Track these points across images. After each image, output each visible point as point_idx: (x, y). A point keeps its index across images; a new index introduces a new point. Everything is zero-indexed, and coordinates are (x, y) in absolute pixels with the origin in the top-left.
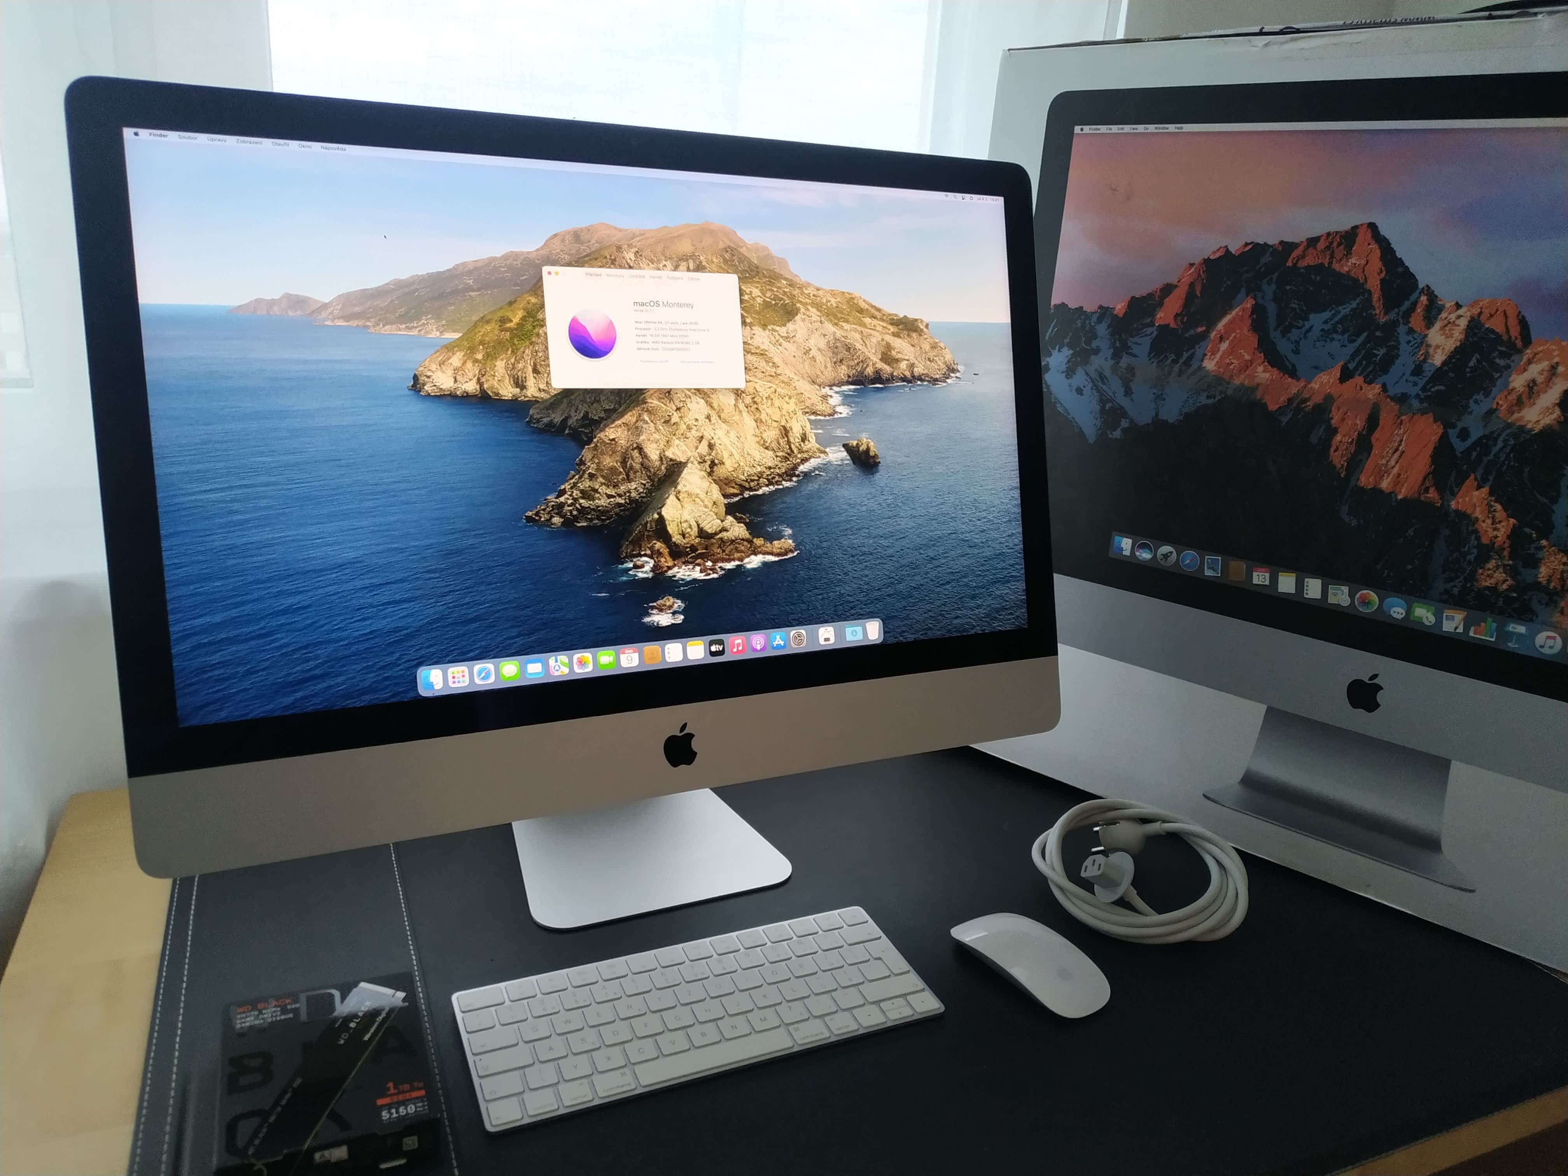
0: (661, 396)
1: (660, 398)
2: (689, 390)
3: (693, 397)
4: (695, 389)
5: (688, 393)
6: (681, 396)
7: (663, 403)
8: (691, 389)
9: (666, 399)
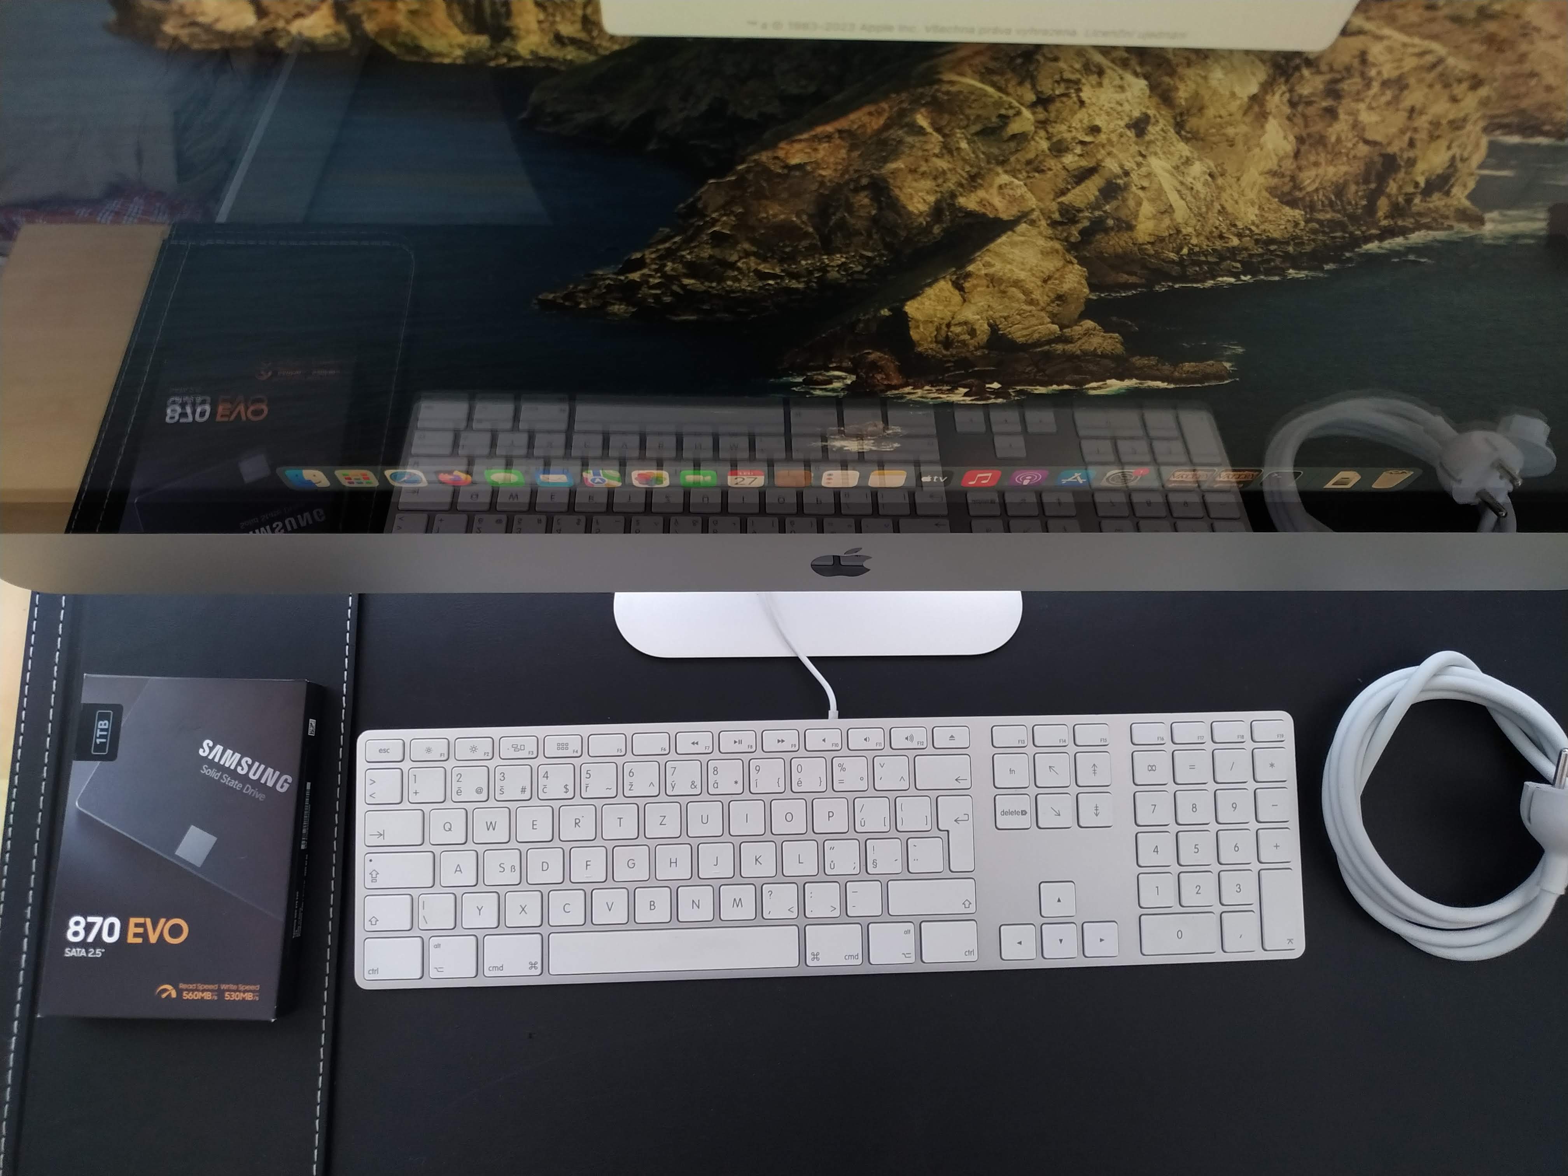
0: (992, 65)
1: (990, 71)
2: (1105, 50)
3: (1112, 74)
4: (1129, 49)
5: (1098, 58)
6: (1068, 68)
7: (994, 85)
8: (1115, 48)
9: (1009, 75)
